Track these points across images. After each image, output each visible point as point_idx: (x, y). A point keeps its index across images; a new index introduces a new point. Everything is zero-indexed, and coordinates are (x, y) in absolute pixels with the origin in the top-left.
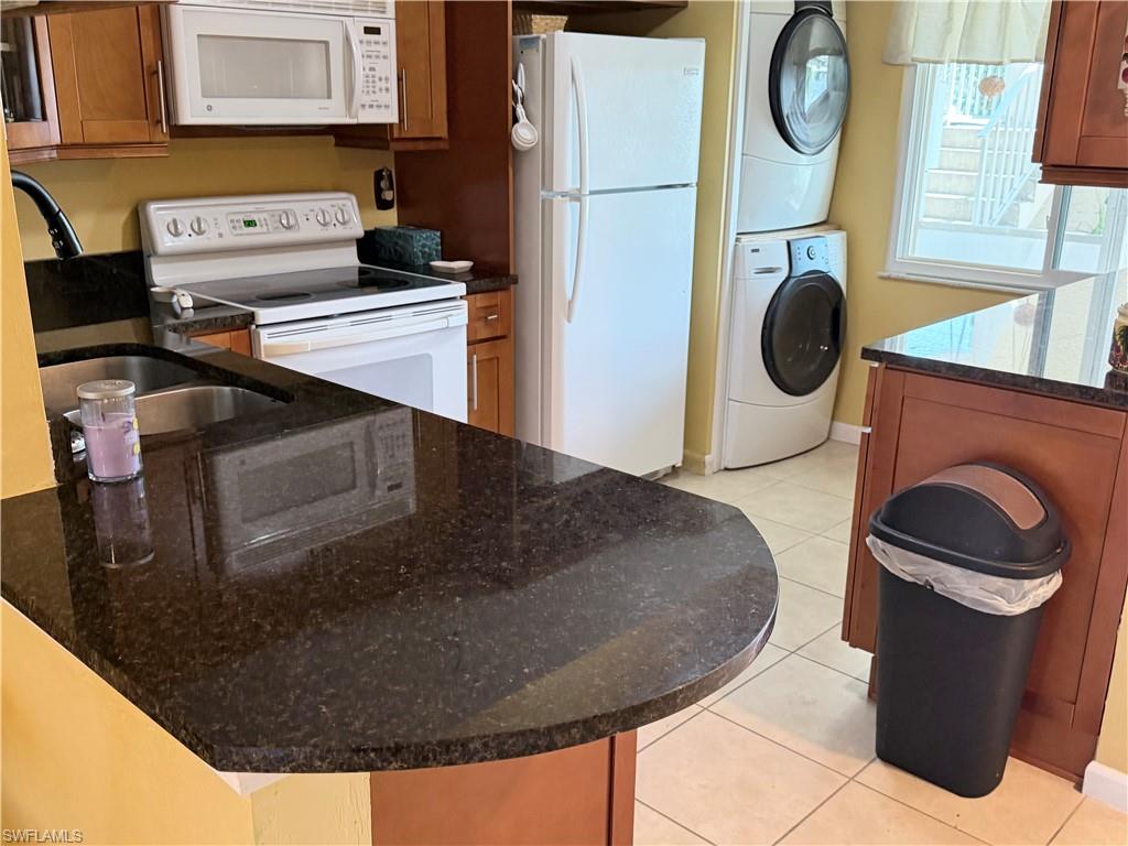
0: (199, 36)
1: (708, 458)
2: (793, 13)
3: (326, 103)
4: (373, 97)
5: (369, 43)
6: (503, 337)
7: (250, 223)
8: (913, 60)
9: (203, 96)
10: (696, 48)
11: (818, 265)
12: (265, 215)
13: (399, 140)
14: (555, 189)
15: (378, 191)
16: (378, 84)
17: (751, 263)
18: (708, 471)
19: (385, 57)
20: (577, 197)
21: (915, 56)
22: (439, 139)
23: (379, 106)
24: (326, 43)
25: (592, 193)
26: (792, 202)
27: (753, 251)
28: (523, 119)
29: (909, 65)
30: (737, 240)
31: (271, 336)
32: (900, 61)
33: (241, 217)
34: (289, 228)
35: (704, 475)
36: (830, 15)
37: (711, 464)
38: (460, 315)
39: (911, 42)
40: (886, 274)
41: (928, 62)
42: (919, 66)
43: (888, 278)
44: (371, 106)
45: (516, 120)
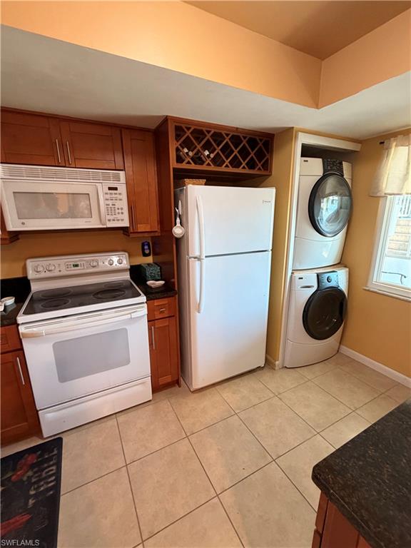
0: (14, 193)
1: (277, 362)
2: (322, 175)
3: (89, 219)
4: (115, 216)
5: (111, 194)
6: (173, 316)
7: (77, 266)
8: (385, 194)
9: (19, 218)
10: (272, 191)
11: (333, 284)
12: (84, 262)
13: (134, 233)
14: (190, 255)
15: (143, 250)
16: (117, 211)
17: (298, 284)
18: (276, 368)
19: (120, 200)
20: (199, 259)
21: (386, 192)
22: (156, 232)
23: (118, 220)
24: (88, 194)
25: (206, 257)
26: (324, 253)
27: (300, 278)
28: (178, 224)
29: (382, 197)
30: (292, 273)
31: (26, 328)
32: (378, 195)
33: (72, 264)
34: (94, 267)
35: (274, 369)
36: (343, 176)
37: (278, 365)
38: (143, 311)
39: (384, 186)
40: (367, 288)
41: (394, 194)
42: (389, 197)
43: (368, 290)
44: (114, 220)
45: (176, 225)
